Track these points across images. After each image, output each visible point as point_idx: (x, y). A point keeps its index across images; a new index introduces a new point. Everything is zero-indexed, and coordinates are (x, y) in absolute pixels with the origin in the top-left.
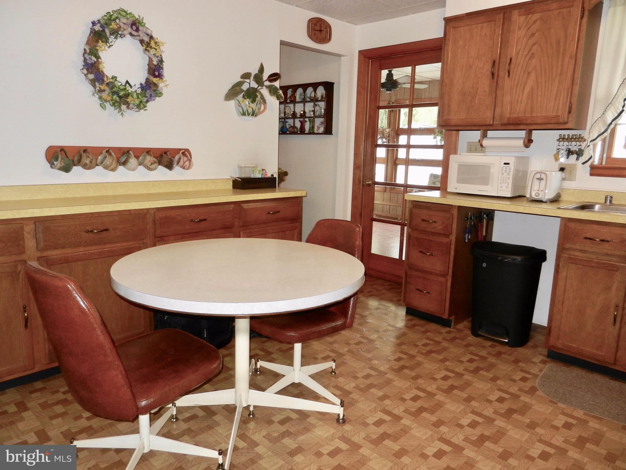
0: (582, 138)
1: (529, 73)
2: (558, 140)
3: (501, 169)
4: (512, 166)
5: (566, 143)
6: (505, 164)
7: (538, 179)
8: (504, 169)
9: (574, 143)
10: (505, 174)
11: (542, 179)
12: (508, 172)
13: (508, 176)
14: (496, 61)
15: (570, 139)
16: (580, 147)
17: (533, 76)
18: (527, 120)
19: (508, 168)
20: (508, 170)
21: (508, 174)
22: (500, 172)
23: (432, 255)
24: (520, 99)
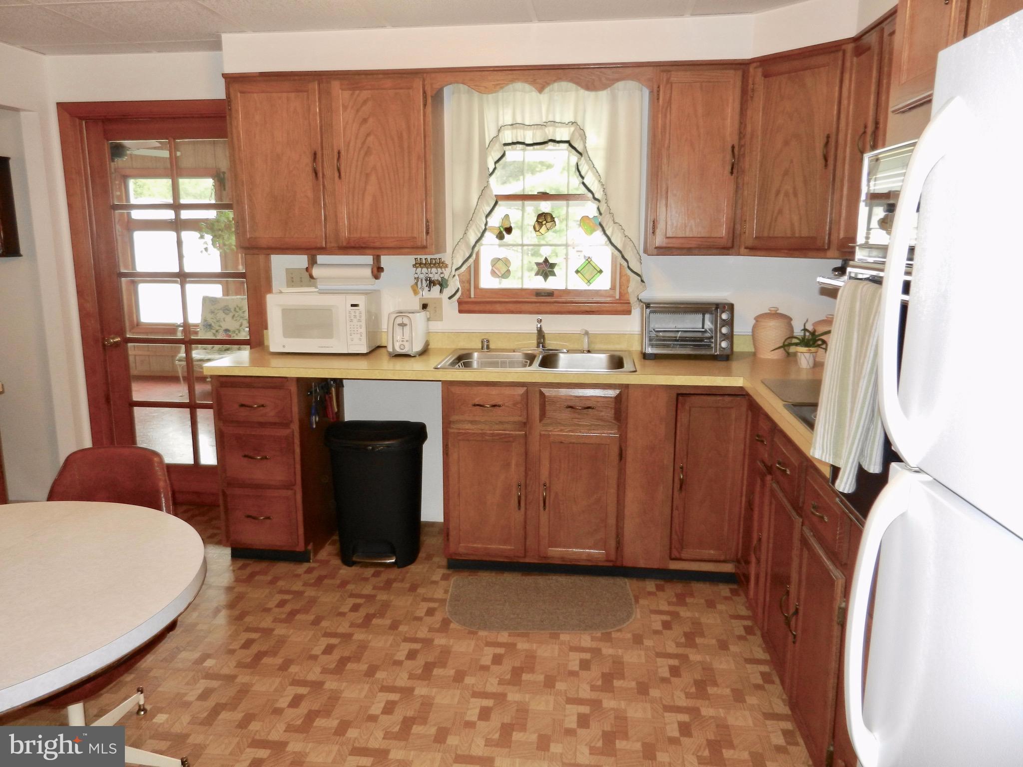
0: (443, 263)
1: (367, 175)
2: (414, 266)
3: (348, 315)
4: (362, 307)
5: (424, 270)
6: (353, 305)
7: (399, 325)
8: (353, 314)
9: (434, 270)
10: (355, 320)
11: (406, 325)
12: (358, 318)
13: (359, 324)
14: (317, 153)
15: (429, 265)
16: (442, 276)
17: (373, 178)
18: (374, 243)
19: (357, 311)
20: (357, 314)
21: (359, 321)
22: (348, 318)
23: (266, 458)
24: (360, 212)
